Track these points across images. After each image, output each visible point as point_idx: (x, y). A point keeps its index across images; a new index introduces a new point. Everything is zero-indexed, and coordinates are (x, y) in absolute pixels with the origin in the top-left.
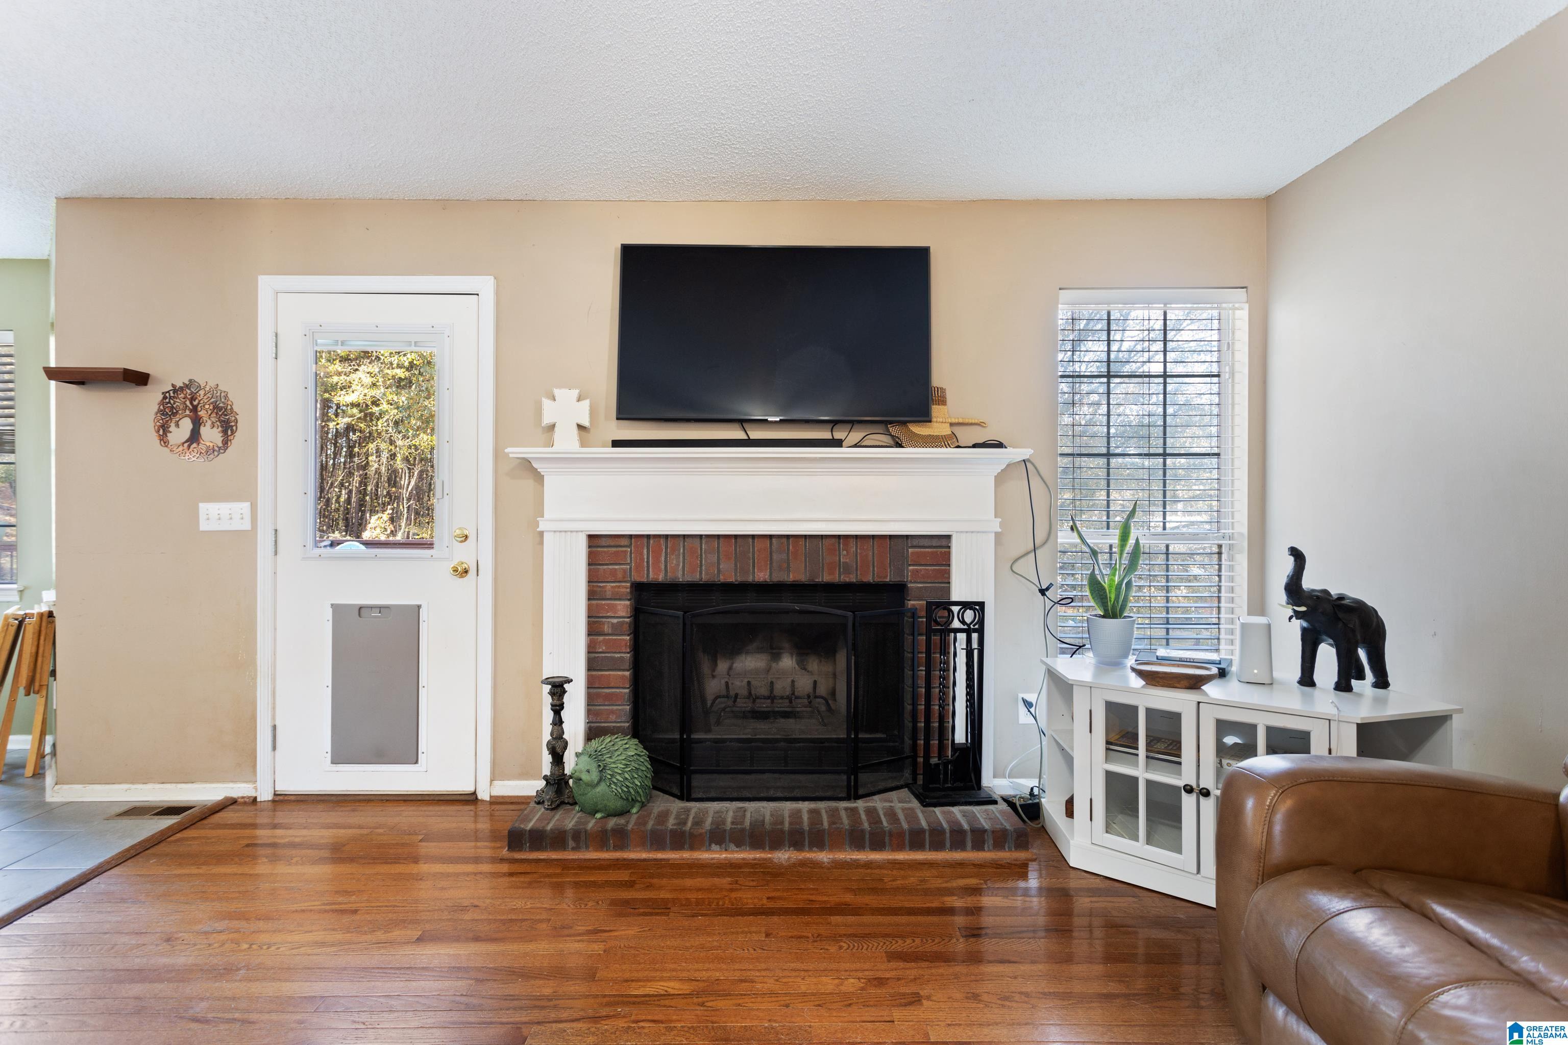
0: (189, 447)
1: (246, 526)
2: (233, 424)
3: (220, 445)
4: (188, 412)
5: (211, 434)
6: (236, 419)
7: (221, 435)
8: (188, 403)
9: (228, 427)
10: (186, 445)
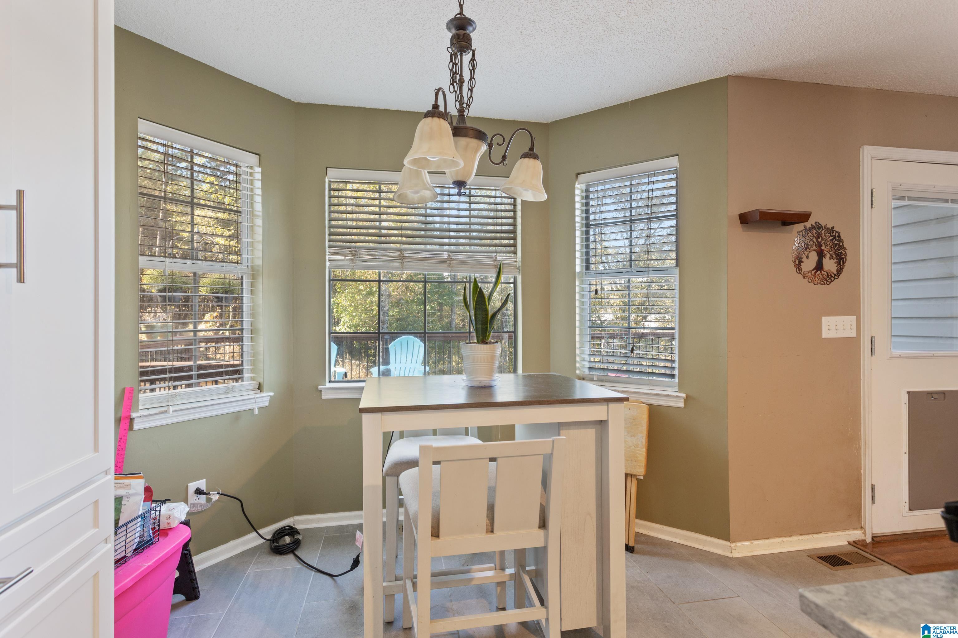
0: (816, 273)
1: (853, 334)
2: (843, 257)
3: (835, 273)
4: (814, 247)
5: (830, 265)
6: (846, 253)
7: (836, 265)
8: (815, 240)
9: (841, 259)
10: (813, 272)
